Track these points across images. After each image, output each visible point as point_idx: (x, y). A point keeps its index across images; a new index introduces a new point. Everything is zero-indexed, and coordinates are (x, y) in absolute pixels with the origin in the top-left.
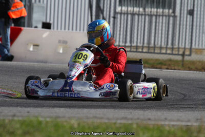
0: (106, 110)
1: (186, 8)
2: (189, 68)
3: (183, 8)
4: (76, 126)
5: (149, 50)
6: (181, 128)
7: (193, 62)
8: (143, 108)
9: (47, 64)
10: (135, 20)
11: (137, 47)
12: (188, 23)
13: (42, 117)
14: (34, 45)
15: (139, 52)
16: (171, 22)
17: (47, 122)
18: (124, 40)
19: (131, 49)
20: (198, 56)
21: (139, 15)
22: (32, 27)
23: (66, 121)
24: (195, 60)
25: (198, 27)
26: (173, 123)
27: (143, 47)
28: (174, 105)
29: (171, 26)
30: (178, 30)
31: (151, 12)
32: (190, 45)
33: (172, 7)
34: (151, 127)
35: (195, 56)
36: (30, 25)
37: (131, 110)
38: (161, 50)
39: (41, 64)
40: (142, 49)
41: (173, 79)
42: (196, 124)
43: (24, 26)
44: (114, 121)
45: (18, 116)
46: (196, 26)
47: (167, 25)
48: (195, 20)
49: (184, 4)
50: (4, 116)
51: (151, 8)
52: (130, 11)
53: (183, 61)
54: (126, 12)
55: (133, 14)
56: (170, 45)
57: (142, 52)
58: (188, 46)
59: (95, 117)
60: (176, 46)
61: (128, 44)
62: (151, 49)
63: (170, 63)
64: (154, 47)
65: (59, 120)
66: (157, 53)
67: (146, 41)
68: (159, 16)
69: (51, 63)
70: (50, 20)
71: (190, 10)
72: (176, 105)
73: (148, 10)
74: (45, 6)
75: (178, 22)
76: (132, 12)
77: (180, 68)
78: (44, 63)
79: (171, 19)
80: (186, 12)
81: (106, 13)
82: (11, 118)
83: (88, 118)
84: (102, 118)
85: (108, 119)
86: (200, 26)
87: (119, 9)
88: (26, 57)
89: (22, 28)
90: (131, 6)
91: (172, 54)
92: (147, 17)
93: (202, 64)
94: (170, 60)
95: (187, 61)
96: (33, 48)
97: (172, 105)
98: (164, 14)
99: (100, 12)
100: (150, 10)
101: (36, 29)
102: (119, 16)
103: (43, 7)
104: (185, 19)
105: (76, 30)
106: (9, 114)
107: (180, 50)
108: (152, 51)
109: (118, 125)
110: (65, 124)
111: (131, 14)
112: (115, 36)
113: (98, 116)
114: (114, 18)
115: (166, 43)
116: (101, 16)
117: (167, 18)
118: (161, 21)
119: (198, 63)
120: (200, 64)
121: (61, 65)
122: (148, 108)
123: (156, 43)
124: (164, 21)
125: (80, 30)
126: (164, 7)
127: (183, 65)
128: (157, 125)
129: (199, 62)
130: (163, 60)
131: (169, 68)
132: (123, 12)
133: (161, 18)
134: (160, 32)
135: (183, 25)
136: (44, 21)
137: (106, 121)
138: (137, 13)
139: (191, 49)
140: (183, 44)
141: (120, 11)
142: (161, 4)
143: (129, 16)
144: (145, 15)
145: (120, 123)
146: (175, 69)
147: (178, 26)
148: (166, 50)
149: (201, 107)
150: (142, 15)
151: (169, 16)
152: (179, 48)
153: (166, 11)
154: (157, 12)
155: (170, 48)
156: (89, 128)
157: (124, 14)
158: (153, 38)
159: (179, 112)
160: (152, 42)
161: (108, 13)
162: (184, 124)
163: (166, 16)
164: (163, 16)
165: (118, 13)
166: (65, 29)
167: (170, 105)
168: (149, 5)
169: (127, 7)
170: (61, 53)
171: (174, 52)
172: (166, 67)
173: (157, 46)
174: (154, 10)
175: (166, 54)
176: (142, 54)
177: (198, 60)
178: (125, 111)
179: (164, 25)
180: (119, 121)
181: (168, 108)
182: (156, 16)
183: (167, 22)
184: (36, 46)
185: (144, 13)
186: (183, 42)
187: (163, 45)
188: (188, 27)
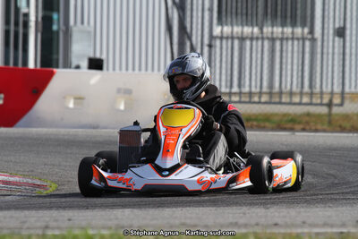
1: (331, 26)
2: (340, 126)
3: (326, 26)
5: (271, 97)
7: (346, 117)
8: (265, 203)
9: (99, 130)
10: (245, 49)
11: (250, 94)
12: (336, 50)
13: (93, 228)
14: (76, 99)
15: (254, 103)
16: (307, 49)
17: (102, 236)
18: (229, 84)
19: (240, 97)
20: (356, 105)
21: (252, 39)
22: (70, 67)
24: (350, 112)
25: (353, 57)
26: (316, 230)
27: (261, 94)
28: (317, 195)
29: (307, 56)
30: (319, 62)
31: (272, 33)
32: (340, 86)
33: (309, 24)
34: (280, 238)
35: (351, 105)
36: (67, 65)
37: (244, 209)
38: (291, 97)
39: (89, 130)
40: (260, 97)
41: (315, 148)
43: (57, 67)
45: (53, 228)
46: (351, 55)
47: (301, 55)
48: (348, 44)
49: (329, 19)
50: (28, 228)
51: (273, 26)
52: (237, 33)
53: (330, 114)
54: (230, 35)
55: (242, 39)
56: (306, 89)
57: (259, 102)
58: (337, 89)
60: (317, 90)
61: (235, 89)
62: (274, 96)
63: (307, 118)
64: (281, 93)
66: (285, 103)
67: (265, 84)
68: (287, 39)
69: (106, 128)
70: (101, 54)
71: (339, 28)
73: (267, 30)
74: (92, 29)
75: (319, 50)
76: (240, 36)
77: (325, 127)
78: (94, 128)
79: (308, 43)
80: (331, 32)
81: (196, 39)
82: (40, 232)
86: (356, 55)
87: (217, 30)
88: (62, 119)
89: (55, 70)
90: (237, 25)
91: (311, 104)
92: (266, 43)
94: (308, 114)
95: (337, 115)
96: (75, 103)
97: (314, 195)
98: (295, 36)
99: (186, 37)
100: (270, 29)
101: (77, 70)
102: (218, 42)
103: (89, 32)
104: (331, 44)
105: (146, 70)
106: (39, 224)
107: (325, 96)
108: (277, 100)
111: (238, 38)
114: (210, 46)
115: (300, 86)
116: (188, 44)
117: (301, 42)
118: (290, 48)
119: (355, 118)
122: (273, 203)
123: (283, 86)
124: (296, 48)
125: (153, 70)
126: (294, 25)
127: (330, 123)
128: (290, 234)
130: (295, 115)
131: (308, 127)
132: (225, 35)
133: (290, 42)
135: (328, 54)
136: (92, 55)
138: (250, 36)
139: (343, 94)
140: (330, 86)
141: (220, 35)
142: (289, 20)
143: (236, 42)
144: (263, 39)
146: (316, 131)
147: (319, 56)
148: (301, 98)
150: (257, 38)
151: (304, 39)
152: (322, 93)
153: (298, 30)
154: (283, 33)
155: (307, 93)
157: (227, 38)
158: (277, 78)
159: (327, 209)
160: (277, 85)
161: (199, 39)
163: (298, 39)
164: (293, 39)
165: (216, 37)
166: (127, 69)
167: (312, 195)
168: (269, 22)
169: (232, 26)
170: (122, 111)
171: (314, 101)
173: (284, 91)
174: (278, 30)
175: (300, 104)
176: (260, 105)
177: (356, 112)
179: (295, 55)
181: (306, 201)
182: (282, 39)
183: (301, 49)
184: (79, 99)
185: (260, 36)
186: (329, 83)
187: (294, 89)
188: (336, 56)
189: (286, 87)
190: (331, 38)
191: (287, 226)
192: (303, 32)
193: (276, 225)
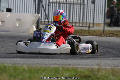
0: (44, 59)
2: (92, 34)
4: (26, 69)
6: (88, 69)
7: (94, 31)
8: (66, 58)
9: (9, 33)
10: (61, 7)
12: (92, 8)
13: (6, 64)
14: (1, 22)
16: (82, 8)
17: (10, 67)
20: (98, 27)
21: (63, 4)
23: (21, 66)
24: (96, 30)
25: (98, 11)
26: (83, 67)
29: (82, 10)
30: (86, 12)
31: (70, 2)
32: (93, 21)
34: (71, 69)
35: (96, 27)
37: (59, 59)
38: (76, 24)
39: (6, 33)
42: (97, 67)
44: (49, 66)
46: (97, 10)
47: (80, 10)
48: (96, 6)
52: (58, 1)
53: (89, 30)
54: (56, 2)
56: (81, 21)
58: (92, 22)
59: (38, 64)
60: (85, 22)
62: (70, 23)
63: (81, 31)
64: (72, 23)
65: (16, 65)
68: (75, 4)
69: (12, 32)
70: (11, 7)
71: (93, 1)
72: (85, 56)
73: (68, 1)
75: (86, 8)
76: (59, 2)
77: (87, 34)
78: (8, 32)
79: (82, 6)
80: (90, 2)
81: (44, 3)
83: (33, 64)
84: (42, 64)
85: (46, 65)
86: (99, 10)
91: (83, 26)
92: (68, 5)
93: (100, 32)
94: (82, 30)
95: (91, 30)
96: (1, 24)
97: (83, 56)
98: (78, 3)
99: (40, 2)
101: (3, 12)
102: (51, 4)
104: (90, 6)
105: (26, 13)
107: (87, 24)
109: (51, 68)
110: (20, 67)
111: (58, 3)
112: (49, 16)
113: (39, 63)
114: (49, 5)
115: (79, 20)
116: (41, 4)
117: (80, 5)
118: (76, 7)
119: (97, 32)
120: (99, 32)
121: (18, 33)
122: (69, 58)
123: (73, 20)
124: (78, 7)
125: (29, 13)
127: (89, 33)
128: (74, 68)
129: (99, 31)
130: (77, 30)
131: (81, 34)
132: (54, 2)
133: (76, 5)
134: (76, 13)
135: (89, 10)
136: (8, 7)
137: (44, 66)
138: (62, 2)
139: (93, 23)
140: (89, 21)
141: (52, 2)
143: (58, 4)
144: (67, 4)
145: (52, 67)
146: (84, 35)
147: (86, 10)
148: (79, 24)
149: (100, 57)
150: (65, 3)
154: (74, 2)
155: (81, 23)
156: (34, 70)
157: (55, 3)
158: (71, 17)
159: (87, 60)
160: (71, 19)
161: (45, 3)
162: (90, 67)
163: (79, 4)
164: (77, 4)
165: (51, 3)
166: (20, 12)
167: (82, 56)
171: (84, 25)
172: (79, 34)
173: (74, 22)
174: (72, 1)
175: (79, 26)
177: (98, 30)
178: (55, 60)
179: (78, 9)
180: (52, 66)
181: (80, 58)
182: (73, 4)
183: (80, 8)
184: (3, 22)
185: (66, 3)
186: (89, 19)
187: (77, 21)
188: (92, 10)
189: (74, 21)
190: (90, 4)
191: (73, 65)
192: (80, 2)
193: (69, 64)
